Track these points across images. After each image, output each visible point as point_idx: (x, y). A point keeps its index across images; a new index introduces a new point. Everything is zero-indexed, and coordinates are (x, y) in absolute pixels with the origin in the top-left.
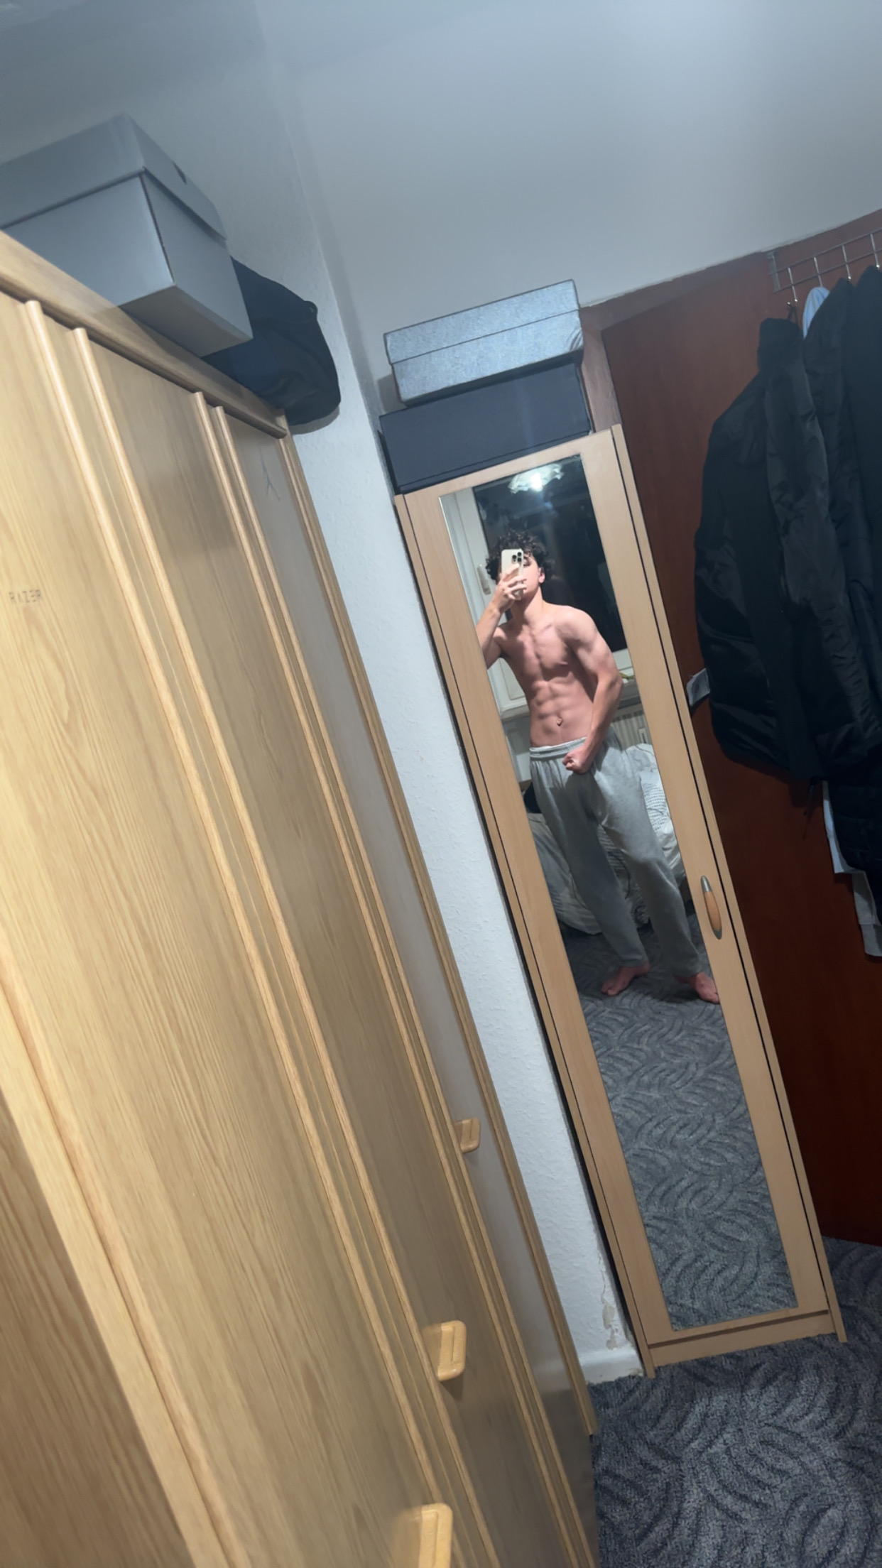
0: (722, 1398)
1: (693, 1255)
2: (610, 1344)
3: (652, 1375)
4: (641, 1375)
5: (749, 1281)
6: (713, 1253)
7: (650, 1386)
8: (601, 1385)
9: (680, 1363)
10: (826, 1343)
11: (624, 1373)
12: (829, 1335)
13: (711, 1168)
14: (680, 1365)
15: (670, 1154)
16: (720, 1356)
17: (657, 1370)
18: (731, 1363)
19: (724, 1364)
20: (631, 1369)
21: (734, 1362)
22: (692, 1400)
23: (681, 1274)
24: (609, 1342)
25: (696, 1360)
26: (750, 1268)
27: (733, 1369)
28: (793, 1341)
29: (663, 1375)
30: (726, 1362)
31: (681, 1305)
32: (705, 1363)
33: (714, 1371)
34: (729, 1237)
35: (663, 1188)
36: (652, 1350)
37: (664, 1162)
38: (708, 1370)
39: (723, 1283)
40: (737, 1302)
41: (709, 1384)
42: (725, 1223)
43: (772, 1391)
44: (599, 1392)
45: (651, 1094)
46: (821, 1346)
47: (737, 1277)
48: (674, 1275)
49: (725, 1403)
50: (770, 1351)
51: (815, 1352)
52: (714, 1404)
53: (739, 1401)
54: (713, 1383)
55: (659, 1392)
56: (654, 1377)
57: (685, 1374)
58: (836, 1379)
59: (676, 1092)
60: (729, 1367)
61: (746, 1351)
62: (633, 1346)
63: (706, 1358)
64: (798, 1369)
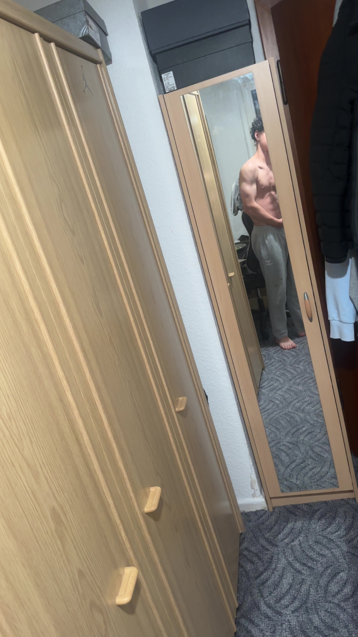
0: (300, 522)
1: (301, 460)
2: (254, 496)
3: (271, 510)
4: (267, 509)
5: (323, 475)
6: (310, 461)
7: (270, 515)
8: (248, 513)
9: (284, 506)
10: (351, 502)
11: (259, 508)
12: (352, 498)
13: (318, 423)
14: (284, 507)
15: (302, 415)
16: (303, 504)
17: (274, 508)
18: (307, 507)
19: (304, 507)
20: (262, 507)
21: (308, 507)
22: (287, 522)
23: (294, 468)
24: (253, 495)
25: (292, 505)
26: (325, 469)
27: (307, 510)
28: (336, 500)
29: (276, 510)
30: (305, 507)
31: (291, 482)
32: (295, 506)
33: (299, 510)
34: (320, 454)
35: (295, 429)
36: (272, 500)
37: (297, 418)
38: (296, 509)
39: (312, 474)
40: (316, 483)
41: (296, 515)
42: (319, 448)
43: (323, 521)
44: (247, 516)
45: (299, 388)
46: (348, 503)
47: (319, 472)
48: (291, 468)
49: (302, 524)
50: (325, 504)
51: (345, 506)
52: (297, 524)
53: (308, 524)
54: (297, 515)
55: (273, 518)
56: (272, 511)
57: (286, 511)
58: (353, 518)
59: (310, 388)
60: (305, 509)
61: (314, 503)
62: (264, 497)
63: (296, 505)
64: (336, 512)
